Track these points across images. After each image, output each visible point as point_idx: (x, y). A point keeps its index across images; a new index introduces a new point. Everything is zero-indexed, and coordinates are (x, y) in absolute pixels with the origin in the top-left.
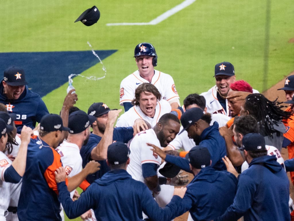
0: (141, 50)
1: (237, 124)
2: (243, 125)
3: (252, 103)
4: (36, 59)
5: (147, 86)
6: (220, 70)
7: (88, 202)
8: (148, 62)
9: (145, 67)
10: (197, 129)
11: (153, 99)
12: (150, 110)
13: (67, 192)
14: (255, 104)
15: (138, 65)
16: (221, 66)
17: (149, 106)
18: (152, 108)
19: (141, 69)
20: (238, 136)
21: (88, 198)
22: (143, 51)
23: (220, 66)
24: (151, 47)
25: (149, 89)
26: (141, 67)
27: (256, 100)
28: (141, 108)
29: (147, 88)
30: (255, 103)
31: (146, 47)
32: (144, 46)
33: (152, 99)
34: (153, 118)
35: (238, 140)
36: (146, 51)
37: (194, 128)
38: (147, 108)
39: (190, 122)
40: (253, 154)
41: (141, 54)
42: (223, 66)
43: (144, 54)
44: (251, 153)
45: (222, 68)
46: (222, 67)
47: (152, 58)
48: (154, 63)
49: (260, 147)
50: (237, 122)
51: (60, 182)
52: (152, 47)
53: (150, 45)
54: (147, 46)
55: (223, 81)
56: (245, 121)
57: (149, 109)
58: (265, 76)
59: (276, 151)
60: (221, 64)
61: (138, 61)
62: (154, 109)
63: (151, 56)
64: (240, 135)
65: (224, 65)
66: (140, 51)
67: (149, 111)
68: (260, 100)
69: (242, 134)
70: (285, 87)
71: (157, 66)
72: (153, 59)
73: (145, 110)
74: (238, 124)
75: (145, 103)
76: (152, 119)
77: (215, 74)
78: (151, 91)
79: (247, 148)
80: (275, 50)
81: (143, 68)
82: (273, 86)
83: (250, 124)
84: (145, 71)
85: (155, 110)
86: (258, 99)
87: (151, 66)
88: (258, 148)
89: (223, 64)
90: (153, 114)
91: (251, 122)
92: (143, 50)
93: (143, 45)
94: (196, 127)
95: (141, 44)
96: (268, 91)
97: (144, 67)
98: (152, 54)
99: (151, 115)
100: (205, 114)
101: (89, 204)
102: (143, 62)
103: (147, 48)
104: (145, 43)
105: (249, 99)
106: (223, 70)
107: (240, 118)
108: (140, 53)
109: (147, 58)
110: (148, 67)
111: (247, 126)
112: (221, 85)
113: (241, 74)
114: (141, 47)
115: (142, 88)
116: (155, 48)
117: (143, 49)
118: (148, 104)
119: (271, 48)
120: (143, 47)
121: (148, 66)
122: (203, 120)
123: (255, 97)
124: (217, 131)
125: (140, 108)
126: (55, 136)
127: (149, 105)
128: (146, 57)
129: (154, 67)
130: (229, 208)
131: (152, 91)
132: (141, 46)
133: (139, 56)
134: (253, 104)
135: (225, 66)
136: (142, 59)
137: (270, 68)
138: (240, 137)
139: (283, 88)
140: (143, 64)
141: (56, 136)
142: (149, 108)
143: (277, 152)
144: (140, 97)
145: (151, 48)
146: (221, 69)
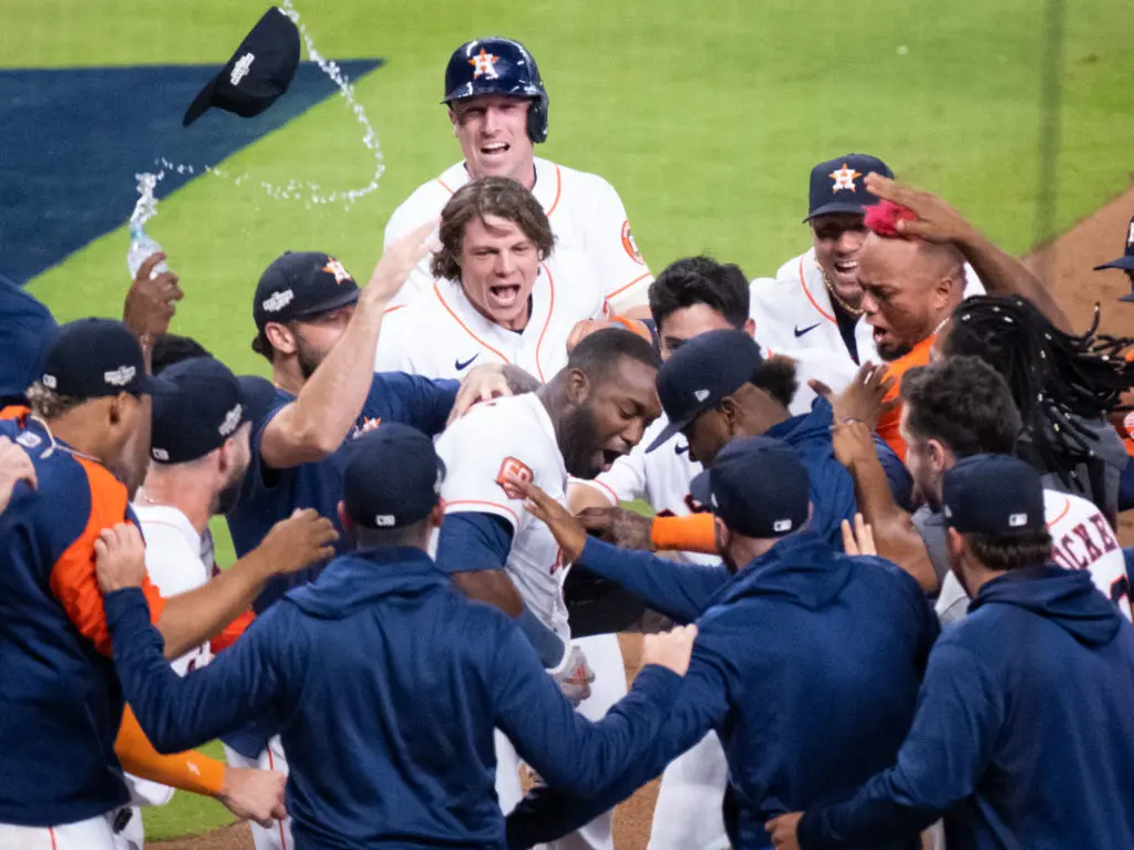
0: (478, 72)
1: (915, 399)
2: (945, 399)
3: (982, 333)
4: (17, 102)
5: (498, 189)
6: (831, 190)
7: (252, 685)
8: (507, 123)
9: (496, 145)
10: (731, 426)
11: (520, 249)
12: (506, 297)
13: (151, 631)
14: (993, 341)
15: (464, 139)
16: (837, 174)
17: (504, 282)
18: (516, 288)
19: (476, 154)
20: (924, 451)
21: (252, 667)
22: (483, 76)
23: (832, 172)
24: (520, 57)
25: (503, 206)
26: (476, 147)
27: (996, 322)
28: (469, 291)
29: (494, 200)
30: (991, 334)
31: (497, 58)
32: (488, 52)
33: (516, 248)
34: (520, 332)
35: (924, 470)
36: (496, 76)
37: (720, 422)
38: (495, 290)
39: (702, 395)
40: (988, 549)
41: (475, 90)
42: (845, 175)
43: (491, 89)
44: (979, 544)
45: (843, 183)
46: (844, 179)
47: (523, 106)
48: (536, 129)
49: (1019, 520)
50: (917, 388)
51: (117, 586)
52: (525, 55)
53: (518, 49)
54: (504, 51)
55: (848, 242)
56: (955, 383)
57: (502, 294)
58: (1048, 174)
59: (1094, 519)
60: (837, 165)
61: (461, 120)
62: (527, 296)
63: (521, 96)
64: (932, 447)
65: (850, 167)
66: (472, 74)
67: (502, 299)
68: (1015, 323)
69: (940, 443)
70: (1128, 258)
71: (548, 139)
72: (529, 111)
73: (485, 298)
74: (922, 397)
75: (486, 265)
76: (517, 335)
77: (811, 210)
78: (513, 211)
79: (961, 522)
80: (1093, 59)
81: (486, 151)
82: (1079, 221)
83: (977, 397)
84: (496, 165)
85: (530, 299)
86: (1008, 319)
87: (521, 141)
88: (1012, 523)
89: (845, 165)
90: (520, 315)
91: (982, 385)
92: (487, 71)
93: (483, 51)
94: (729, 416)
95: (475, 43)
96: (1060, 245)
97: (491, 146)
98: (526, 89)
99: (512, 322)
100: (769, 360)
101: (254, 691)
102: (484, 123)
103: (505, 62)
104: (491, 37)
105: (968, 317)
106: (849, 190)
107: (932, 371)
108: (469, 84)
109: (504, 107)
110: (507, 147)
111: (966, 407)
112: (837, 259)
113: (937, 167)
114: (477, 60)
115: (475, 200)
116: (538, 63)
117: (486, 65)
118: (498, 271)
119: (1073, 51)
120: (484, 60)
121: (508, 141)
122: (757, 390)
123: (997, 309)
124: (820, 439)
125: (461, 292)
126: (107, 419)
127: (502, 275)
128: (501, 101)
129: (535, 144)
130: (877, 782)
131: (517, 213)
132: (476, 51)
133: (469, 99)
134: (986, 340)
135: (857, 171)
136: (483, 112)
137: (1068, 139)
138: (932, 458)
139: (1119, 261)
140: (485, 136)
141: (114, 419)
142: (505, 288)
143: (1100, 524)
144: (465, 239)
145: (520, 63)
146: (837, 187)
